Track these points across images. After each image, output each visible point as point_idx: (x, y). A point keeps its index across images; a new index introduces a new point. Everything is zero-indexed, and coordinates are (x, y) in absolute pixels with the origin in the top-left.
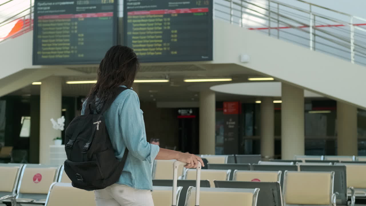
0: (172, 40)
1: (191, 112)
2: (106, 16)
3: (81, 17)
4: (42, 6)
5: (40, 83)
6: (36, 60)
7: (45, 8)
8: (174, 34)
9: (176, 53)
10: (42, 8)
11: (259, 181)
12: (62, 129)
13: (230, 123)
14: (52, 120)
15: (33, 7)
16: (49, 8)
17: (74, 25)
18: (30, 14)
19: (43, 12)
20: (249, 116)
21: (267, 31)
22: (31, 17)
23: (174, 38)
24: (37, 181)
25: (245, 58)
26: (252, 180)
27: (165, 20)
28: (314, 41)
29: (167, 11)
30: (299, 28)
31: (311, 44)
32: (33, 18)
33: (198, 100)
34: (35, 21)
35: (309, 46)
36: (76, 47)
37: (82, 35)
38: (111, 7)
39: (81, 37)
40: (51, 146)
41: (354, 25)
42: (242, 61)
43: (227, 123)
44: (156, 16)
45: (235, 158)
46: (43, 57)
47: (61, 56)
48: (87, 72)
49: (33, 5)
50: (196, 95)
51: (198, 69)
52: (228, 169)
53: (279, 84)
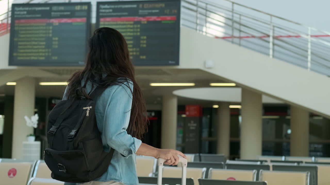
0: (141, 45)
1: (153, 114)
2: (80, 22)
3: (55, 22)
4: (19, 11)
5: (14, 84)
6: (12, 61)
7: (22, 13)
8: (144, 40)
9: (144, 57)
10: (18, 13)
11: (235, 179)
12: (36, 126)
13: (192, 125)
14: (26, 118)
15: (10, 11)
16: (25, 13)
17: (49, 30)
18: (7, 18)
19: (20, 16)
20: (205, 120)
21: (230, 39)
22: (8, 21)
23: (143, 44)
24: (12, 175)
25: (210, 63)
26: (228, 179)
27: (135, 26)
28: (274, 50)
29: (137, 19)
30: (260, 38)
31: (271, 52)
32: (10, 22)
33: (161, 103)
34: (12, 25)
35: (268, 55)
36: (50, 50)
37: (57, 39)
38: (85, 14)
39: (55, 41)
40: (25, 142)
41: (312, 36)
42: (207, 66)
43: (189, 125)
44: (127, 23)
45: (200, 157)
46: (19, 58)
47: (36, 58)
48: (60, 74)
49: (10, 9)
50: (159, 99)
51: (164, 73)
52: (203, 167)
53: (239, 90)
